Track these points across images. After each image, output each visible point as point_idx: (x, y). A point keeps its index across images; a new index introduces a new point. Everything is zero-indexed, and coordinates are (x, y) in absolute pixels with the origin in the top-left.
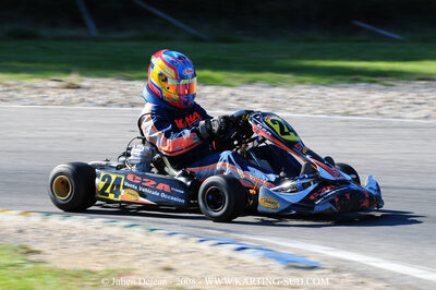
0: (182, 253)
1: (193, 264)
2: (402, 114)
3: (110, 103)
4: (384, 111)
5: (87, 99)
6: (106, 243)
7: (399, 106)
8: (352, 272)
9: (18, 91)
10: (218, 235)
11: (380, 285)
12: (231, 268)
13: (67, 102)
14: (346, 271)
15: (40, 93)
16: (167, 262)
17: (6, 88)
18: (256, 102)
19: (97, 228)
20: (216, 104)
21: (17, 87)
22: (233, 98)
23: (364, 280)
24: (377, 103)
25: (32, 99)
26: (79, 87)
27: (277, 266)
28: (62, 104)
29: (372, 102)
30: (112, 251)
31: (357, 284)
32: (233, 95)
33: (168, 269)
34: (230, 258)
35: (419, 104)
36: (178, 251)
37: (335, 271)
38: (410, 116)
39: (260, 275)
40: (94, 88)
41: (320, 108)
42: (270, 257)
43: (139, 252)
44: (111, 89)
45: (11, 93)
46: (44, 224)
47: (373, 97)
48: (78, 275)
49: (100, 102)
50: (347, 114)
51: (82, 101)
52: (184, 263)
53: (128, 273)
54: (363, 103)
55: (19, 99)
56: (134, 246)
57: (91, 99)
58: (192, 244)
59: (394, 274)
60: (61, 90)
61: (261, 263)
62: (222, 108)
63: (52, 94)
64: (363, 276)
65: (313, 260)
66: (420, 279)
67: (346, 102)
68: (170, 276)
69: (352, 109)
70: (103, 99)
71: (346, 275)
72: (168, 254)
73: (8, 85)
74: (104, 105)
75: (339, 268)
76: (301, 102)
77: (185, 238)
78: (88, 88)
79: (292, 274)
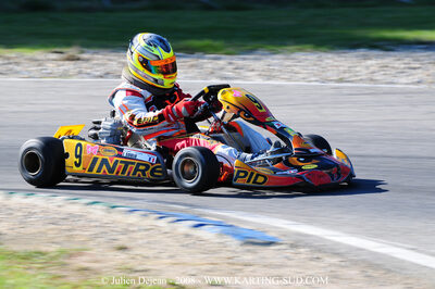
0: (140, 230)
1: (148, 243)
2: (396, 80)
3: (107, 74)
4: (378, 77)
5: (85, 70)
6: (65, 222)
7: (394, 72)
8: (310, 247)
9: (17, 64)
10: (182, 211)
11: (335, 260)
12: (187, 246)
13: (65, 75)
14: (304, 247)
15: (40, 65)
16: (123, 240)
17: (6, 62)
18: (253, 70)
19: (60, 206)
20: (212, 73)
21: (17, 60)
22: (231, 67)
23: (320, 255)
24: (372, 69)
25: (30, 72)
26: (78, 59)
27: (233, 243)
28: (60, 76)
29: (367, 67)
30: (69, 230)
31: (311, 259)
32: (230, 63)
33: (123, 249)
34: (187, 235)
35: (415, 68)
36: (135, 229)
37: (293, 246)
38: (403, 82)
39: (214, 252)
40: (93, 59)
41: (315, 75)
42: (228, 234)
43: (97, 230)
44: (110, 60)
45: (11, 66)
46: (6, 202)
47: (369, 62)
48: (27, 257)
49: (98, 73)
50: (341, 81)
51: (80, 73)
52: (140, 242)
53: (80, 253)
54: (358, 69)
55: (17, 72)
56: (93, 224)
57: (89, 71)
58: (151, 221)
59: (351, 249)
60: (61, 63)
61: (218, 240)
62: (217, 77)
63: (51, 66)
64: (320, 251)
65: (272, 235)
66: (376, 253)
67: (341, 68)
68: (122, 256)
69: (347, 75)
70: (100, 70)
71: (302, 250)
72: (125, 232)
73: (9, 58)
74: (101, 77)
75: (296, 243)
76: (296, 69)
77: (145, 215)
78: (87, 60)
79: (249, 251)
